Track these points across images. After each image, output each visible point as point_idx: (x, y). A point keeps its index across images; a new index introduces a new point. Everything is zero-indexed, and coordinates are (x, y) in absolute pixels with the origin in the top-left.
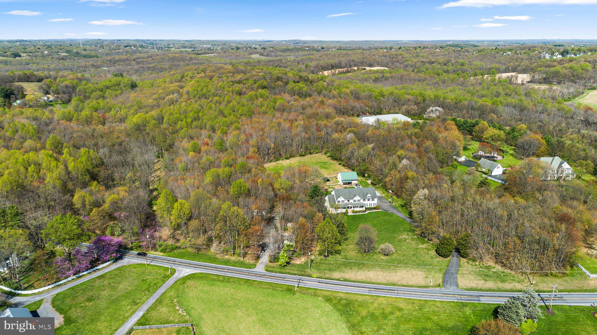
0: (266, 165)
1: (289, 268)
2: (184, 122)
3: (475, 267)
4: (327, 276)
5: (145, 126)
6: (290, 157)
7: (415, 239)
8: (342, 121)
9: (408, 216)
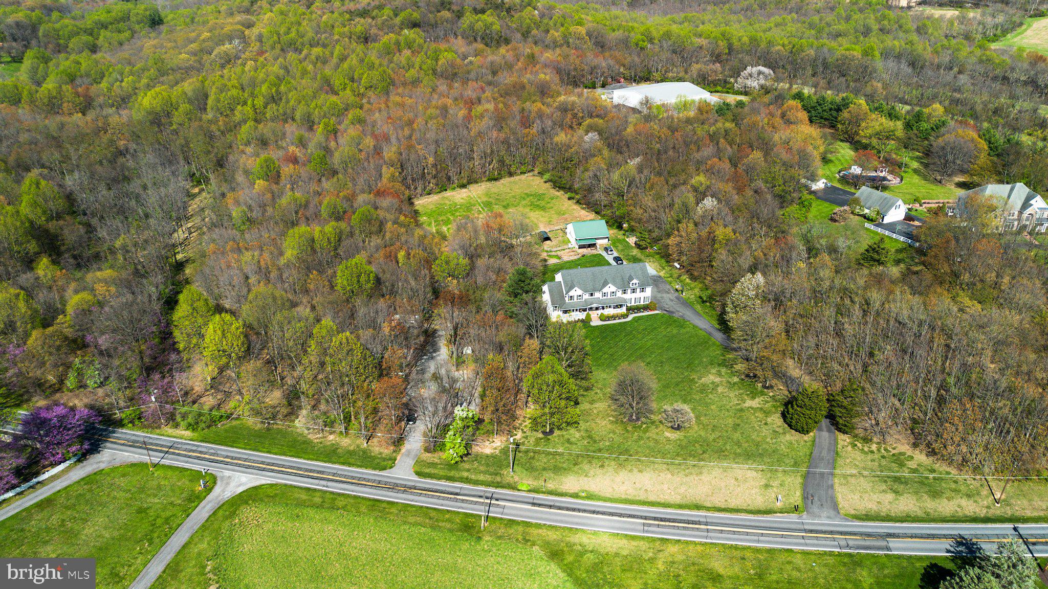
0: (421, 203)
1: (467, 466)
2: (248, 109)
3: (870, 456)
4: (551, 486)
5: (168, 115)
6: (469, 183)
7: (735, 384)
8: (573, 103)
9: (718, 326)
